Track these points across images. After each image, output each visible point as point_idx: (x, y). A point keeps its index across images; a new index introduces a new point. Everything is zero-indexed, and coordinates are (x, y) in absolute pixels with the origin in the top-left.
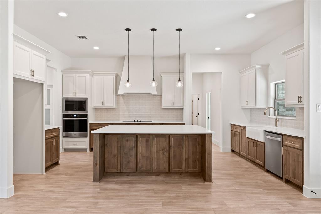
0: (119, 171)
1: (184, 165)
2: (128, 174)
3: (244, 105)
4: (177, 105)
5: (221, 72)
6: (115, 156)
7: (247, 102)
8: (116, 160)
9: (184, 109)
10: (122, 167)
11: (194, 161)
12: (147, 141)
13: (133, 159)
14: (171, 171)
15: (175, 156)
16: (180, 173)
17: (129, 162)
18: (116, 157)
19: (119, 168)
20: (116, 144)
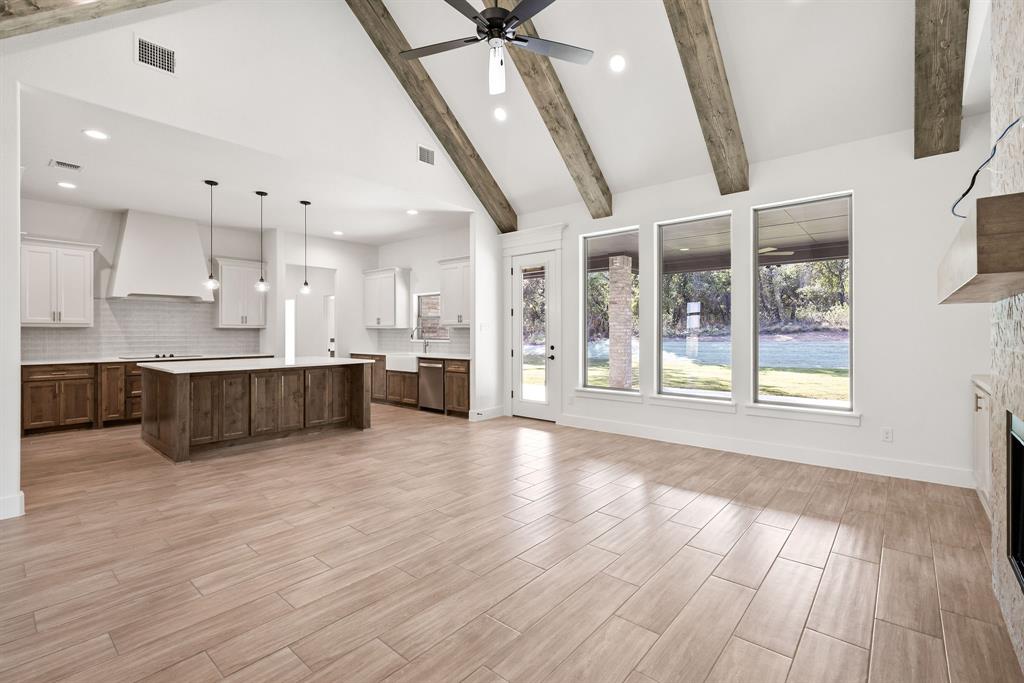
0: (215, 440)
1: (326, 415)
2: (232, 442)
3: (374, 324)
4: (252, 324)
5: (335, 270)
6: (206, 414)
7: (378, 319)
8: (209, 421)
9: (267, 330)
10: (220, 432)
11: (342, 406)
12: (267, 382)
13: (241, 416)
14: (307, 425)
15: (313, 401)
16: (319, 427)
17: (234, 422)
18: (209, 416)
19: (215, 435)
20: (209, 394)
